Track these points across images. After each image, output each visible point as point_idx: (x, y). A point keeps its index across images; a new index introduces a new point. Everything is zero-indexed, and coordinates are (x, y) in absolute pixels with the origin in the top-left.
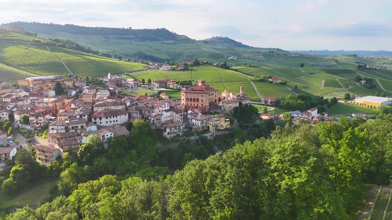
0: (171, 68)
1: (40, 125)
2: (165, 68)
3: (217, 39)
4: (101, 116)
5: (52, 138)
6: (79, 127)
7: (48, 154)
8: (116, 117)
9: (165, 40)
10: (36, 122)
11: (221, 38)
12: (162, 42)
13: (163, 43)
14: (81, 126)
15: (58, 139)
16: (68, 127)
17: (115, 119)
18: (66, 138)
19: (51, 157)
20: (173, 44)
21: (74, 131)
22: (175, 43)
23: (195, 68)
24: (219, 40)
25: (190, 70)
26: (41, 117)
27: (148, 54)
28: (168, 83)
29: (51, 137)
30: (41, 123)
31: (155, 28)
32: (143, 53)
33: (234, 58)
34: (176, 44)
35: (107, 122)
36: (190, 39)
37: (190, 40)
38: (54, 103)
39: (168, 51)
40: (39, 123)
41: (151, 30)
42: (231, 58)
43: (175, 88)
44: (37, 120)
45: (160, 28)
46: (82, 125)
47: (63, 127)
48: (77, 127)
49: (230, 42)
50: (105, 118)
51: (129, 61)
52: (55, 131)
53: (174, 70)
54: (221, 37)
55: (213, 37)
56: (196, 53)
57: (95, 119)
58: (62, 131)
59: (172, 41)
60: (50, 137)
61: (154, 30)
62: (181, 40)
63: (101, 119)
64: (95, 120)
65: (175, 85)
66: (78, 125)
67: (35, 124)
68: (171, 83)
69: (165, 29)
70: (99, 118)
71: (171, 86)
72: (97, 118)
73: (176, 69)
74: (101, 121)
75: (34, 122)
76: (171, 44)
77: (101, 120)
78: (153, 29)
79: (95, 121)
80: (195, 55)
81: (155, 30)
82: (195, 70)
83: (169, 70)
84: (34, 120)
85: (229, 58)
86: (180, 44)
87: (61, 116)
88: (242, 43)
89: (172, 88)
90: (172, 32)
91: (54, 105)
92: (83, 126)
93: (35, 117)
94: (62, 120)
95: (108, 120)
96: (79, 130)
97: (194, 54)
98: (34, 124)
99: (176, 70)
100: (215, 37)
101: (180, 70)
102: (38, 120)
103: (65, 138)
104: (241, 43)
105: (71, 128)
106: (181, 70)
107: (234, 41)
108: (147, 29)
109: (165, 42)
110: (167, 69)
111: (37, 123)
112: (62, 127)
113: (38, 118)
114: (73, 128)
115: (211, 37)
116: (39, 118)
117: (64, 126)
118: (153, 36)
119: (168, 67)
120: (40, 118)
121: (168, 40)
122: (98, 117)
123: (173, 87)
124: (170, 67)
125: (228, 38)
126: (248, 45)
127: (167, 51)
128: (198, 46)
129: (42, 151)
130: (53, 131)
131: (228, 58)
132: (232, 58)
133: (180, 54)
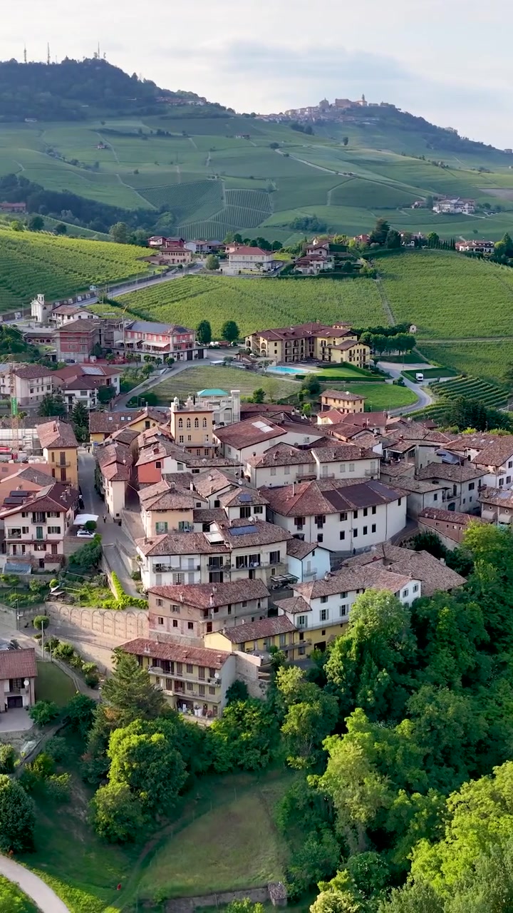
0: (272, 262)
1: (49, 548)
2: (245, 265)
3: (343, 113)
4: (322, 511)
5: (174, 609)
6: (265, 559)
7: (192, 677)
8: (374, 512)
9: (110, 117)
10: (35, 538)
11: (360, 108)
12: (98, 126)
13: (103, 132)
14: (271, 554)
15: (206, 612)
16: (221, 558)
17: (369, 520)
18: (232, 608)
19: (207, 690)
20: (152, 135)
21: (245, 575)
22: (160, 134)
23: (384, 264)
24: (350, 118)
25: (368, 276)
26: (58, 516)
27: (53, 185)
28: (319, 340)
29: (167, 604)
30: (58, 542)
31: (59, 60)
32: (24, 181)
33: (459, 210)
34: (168, 135)
35: (342, 535)
36: (229, 113)
37: (227, 116)
38: (57, 453)
39: (136, 172)
40: (48, 542)
41: (38, 67)
42: (447, 207)
43: (355, 363)
44: (39, 529)
45: (82, 60)
46: (274, 548)
47: (204, 561)
48: (256, 558)
49: (404, 129)
50: (337, 517)
51: (37, 225)
52: (167, 579)
53: (287, 272)
54: (364, 101)
55: (324, 103)
56: (273, 179)
57: (300, 522)
58: (197, 577)
59: (145, 123)
60: (160, 603)
61: (52, 67)
62: (190, 117)
63: (320, 520)
64: (300, 528)
65: (356, 348)
66: (262, 548)
67: (29, 549)
68: (338, 341)
69: (103, 63)
70: (313, 519)
71: (337, 357)
72: (307, 520)
73: (300, 269)
74: (320, 531)
75: (24, 537)
76: (140, 135)
77: (320, 526)
78: (45, 61)
79: (299, 532)
80: (271, 191)
81: (54, 66)
82: (393, 277)
83: (267, 276)
84: (25, 530)
85: (435, 209)
86: (185, 135)
87: (165, 510)
88: (461, 134)
89: (344, 365)
90: (135, 75)
91: (58, 459)
92: (279, 552)
93: (31, 516)
94: (170, 528)
95: (347, 526)
96: (264, 571)
97: (265, 185)
98: (24, 547)
99: (298, 276)
100: (332, 102)
101: (318, 277)
102: (45, 531)
103: (229, 606)
104: (455, 132)
105: (234, 562)
106: (324, 274)
107: (421, 122)
108: (20, 60)
109: (111, 124)
110: (256, 271)
111: (39, 543)
112: (197, 561)
113: (44, 521)
114: (240, 560)
115: (316, 104)
116: (48, 519)
117: (206, 554)
118: (48, 94)
119: (258, 259)
120: (53, 521)
121: (122, 116)
122: (310, 515)
123: (346, 359)
124: (266, 259)
125: (392, 107)
126: (486, 143)
127: (133, 170)
128: (275, 146)
129: (155, 664)
130: (159, 578)
131: (431, 206)
132: (453, 209)
133: (200, 189)
